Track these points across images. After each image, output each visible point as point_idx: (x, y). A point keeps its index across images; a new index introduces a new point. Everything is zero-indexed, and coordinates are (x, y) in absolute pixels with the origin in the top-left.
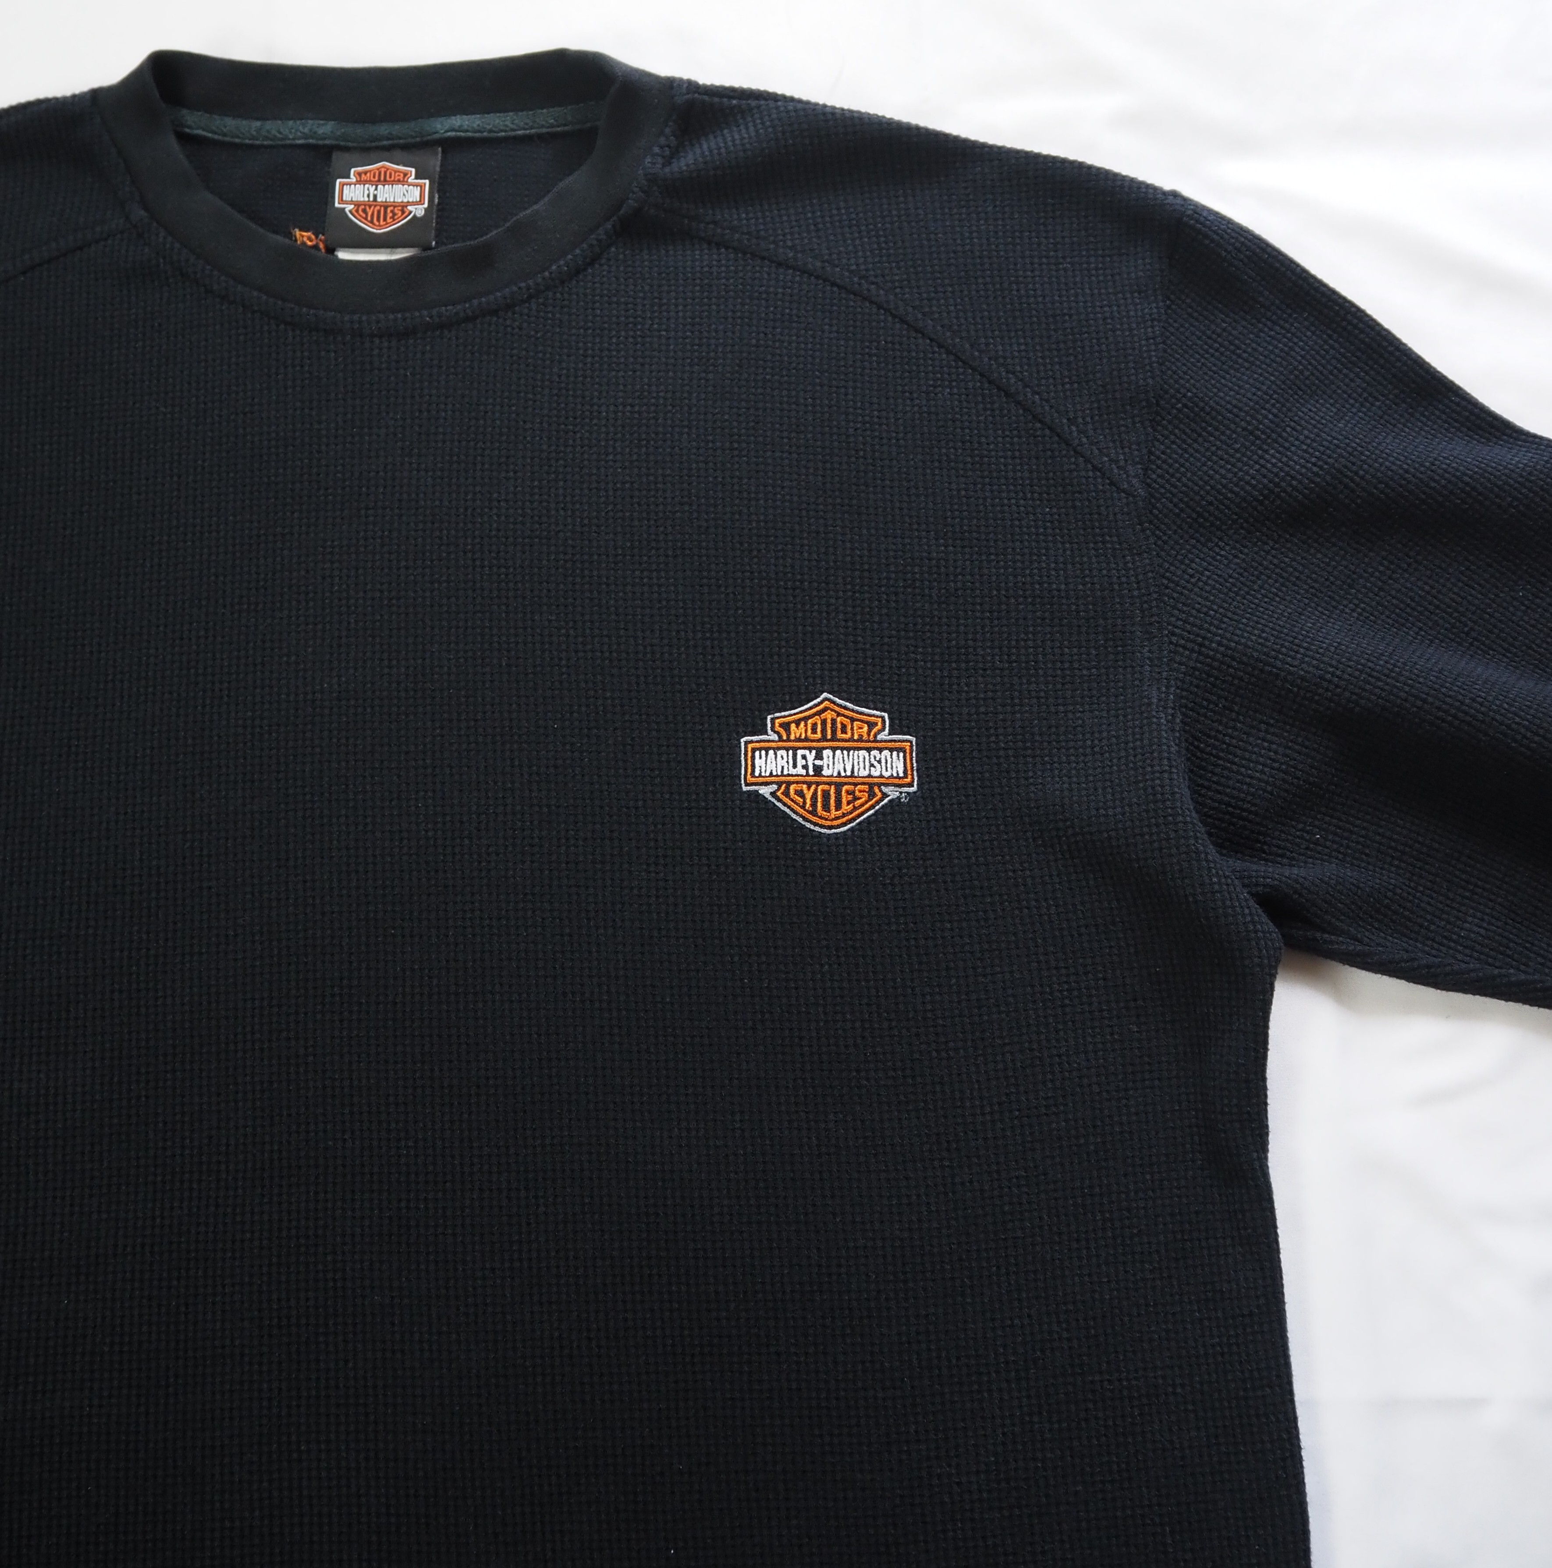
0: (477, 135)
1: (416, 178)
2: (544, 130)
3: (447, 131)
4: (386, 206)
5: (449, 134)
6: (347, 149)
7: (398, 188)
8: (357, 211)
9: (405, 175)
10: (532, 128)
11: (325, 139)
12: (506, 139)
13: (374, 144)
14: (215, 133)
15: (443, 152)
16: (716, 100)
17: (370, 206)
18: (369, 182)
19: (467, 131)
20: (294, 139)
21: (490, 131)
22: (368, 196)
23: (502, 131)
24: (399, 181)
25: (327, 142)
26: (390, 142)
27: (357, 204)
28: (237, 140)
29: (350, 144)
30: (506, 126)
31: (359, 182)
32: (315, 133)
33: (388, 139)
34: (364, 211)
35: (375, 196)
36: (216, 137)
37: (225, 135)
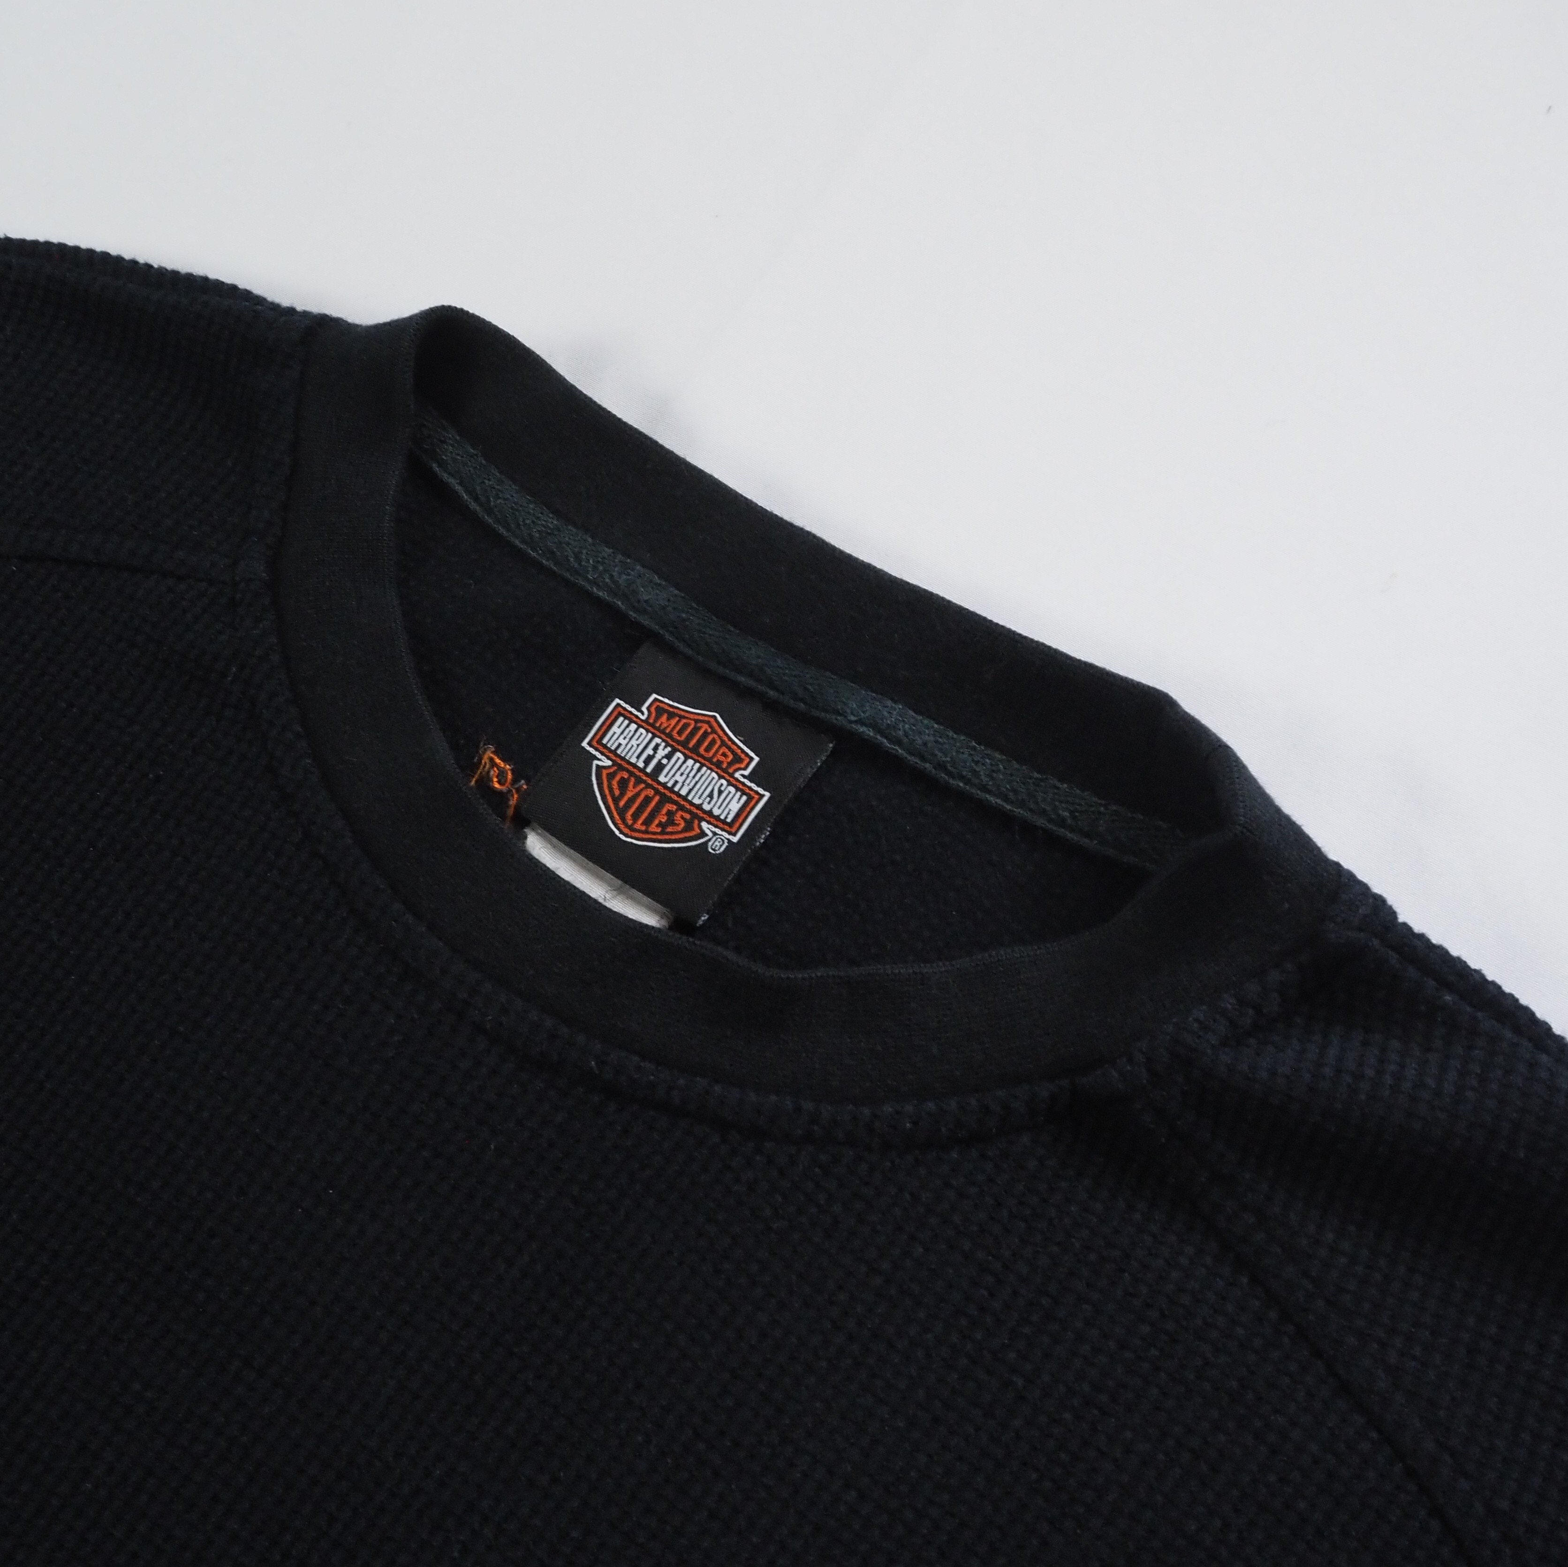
0: (912, 759)
1: (749, 778)
2: (1041, 822)
3: (860, 722)
4: (667, 795)
5: (862, 729)
6: (670, 650)
7: (709, 776)
8: (611, 776)
9: (737, 759)
10: (1022, 804)
11: (644, 612)
12: (961, 796)
13: (721, 670)
14: (476, 499)
15: (833, 752)
16: (1412, 972)
17: (639, 781)
18: (668, 736)
19: (899, 742)
20: (594, 583)
21: (941, 766)
22: (647, 761)
23: (962, 778)
24: (718, 765)
25: (645, 621)
26: (751, 683)
27: (620, 763)
28: (502, 530)
29: (681, 647)
30: (975, 773)
31: (649, 725)
32: (635, 593)
33: (751, 675)
34: (623, 784)
35: (660, 767)
36: (473, 505)
37: (489, 511)
